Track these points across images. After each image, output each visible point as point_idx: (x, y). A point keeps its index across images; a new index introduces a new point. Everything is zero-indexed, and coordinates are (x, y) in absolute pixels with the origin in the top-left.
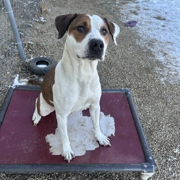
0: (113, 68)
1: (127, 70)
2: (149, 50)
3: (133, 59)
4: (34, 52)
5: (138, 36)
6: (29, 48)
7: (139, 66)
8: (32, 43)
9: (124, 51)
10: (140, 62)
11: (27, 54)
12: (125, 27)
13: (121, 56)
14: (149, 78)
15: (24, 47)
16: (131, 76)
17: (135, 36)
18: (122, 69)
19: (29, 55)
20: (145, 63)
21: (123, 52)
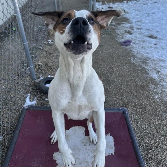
0: (111, 86)
1: (124, 87)
2: (144, 68)
3: (130, 76)
4: (43, 72)
5: (133, 54)
6: (39, 68)
7: (135, 83)
8: (41, 64)
9: (121, 69)
10: (136, 80)
11: (37, 74)
12: (120, 46)
13: (119, 74)
14: (144, 96)
15: (35, 68)
16: (128, 94)
17: (130, 55)
18: (119, 87)
19: (39, 75)
20: (140, 80)
21: (120, 70)
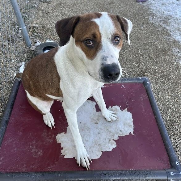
0: (125, 51)
1: (142, 52)
2: (165, 28)
3: (148, 39)
4: (40, 36)
5: (151, 13)
6: (34, 31)
7: (154, 47)
8: (37, 26)
9: (137, 30)
10: (156, 43)
11: (32, 38)
12: (136, 3)
13: (134, 37)
14: (166, 61)
15: (29, 31)
16: (146, 60)
17: (148, 13)
18: (135, 52)
19: (35, 39)
20: (161, 43)
21: (136, 32)
